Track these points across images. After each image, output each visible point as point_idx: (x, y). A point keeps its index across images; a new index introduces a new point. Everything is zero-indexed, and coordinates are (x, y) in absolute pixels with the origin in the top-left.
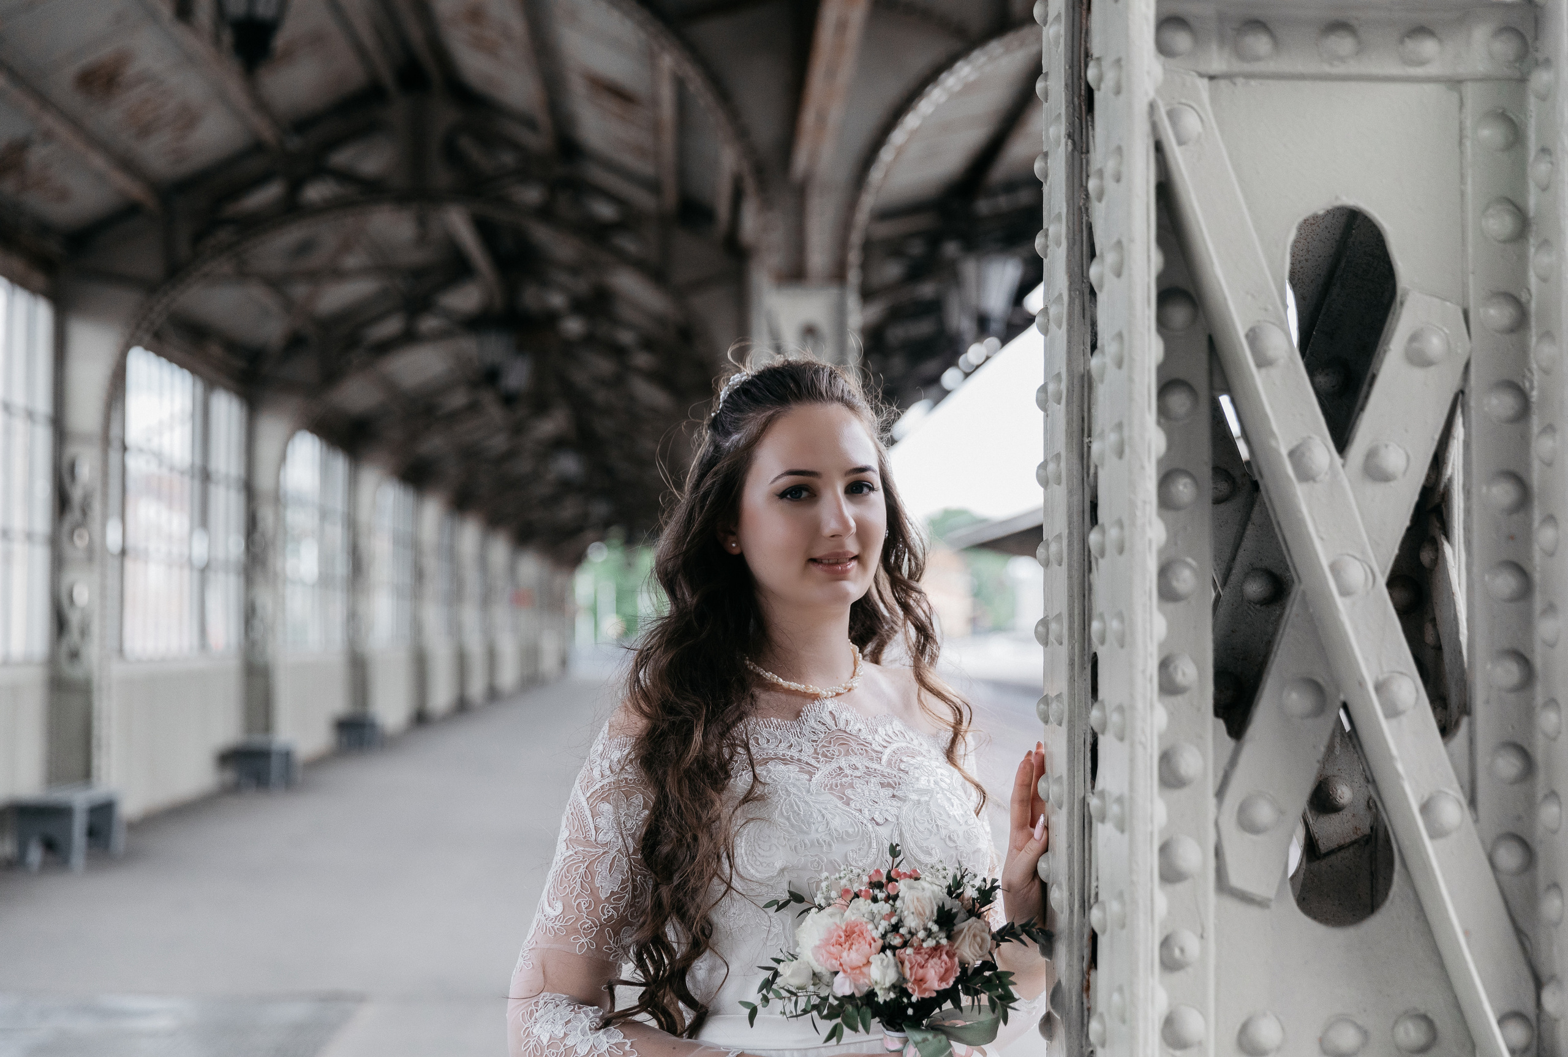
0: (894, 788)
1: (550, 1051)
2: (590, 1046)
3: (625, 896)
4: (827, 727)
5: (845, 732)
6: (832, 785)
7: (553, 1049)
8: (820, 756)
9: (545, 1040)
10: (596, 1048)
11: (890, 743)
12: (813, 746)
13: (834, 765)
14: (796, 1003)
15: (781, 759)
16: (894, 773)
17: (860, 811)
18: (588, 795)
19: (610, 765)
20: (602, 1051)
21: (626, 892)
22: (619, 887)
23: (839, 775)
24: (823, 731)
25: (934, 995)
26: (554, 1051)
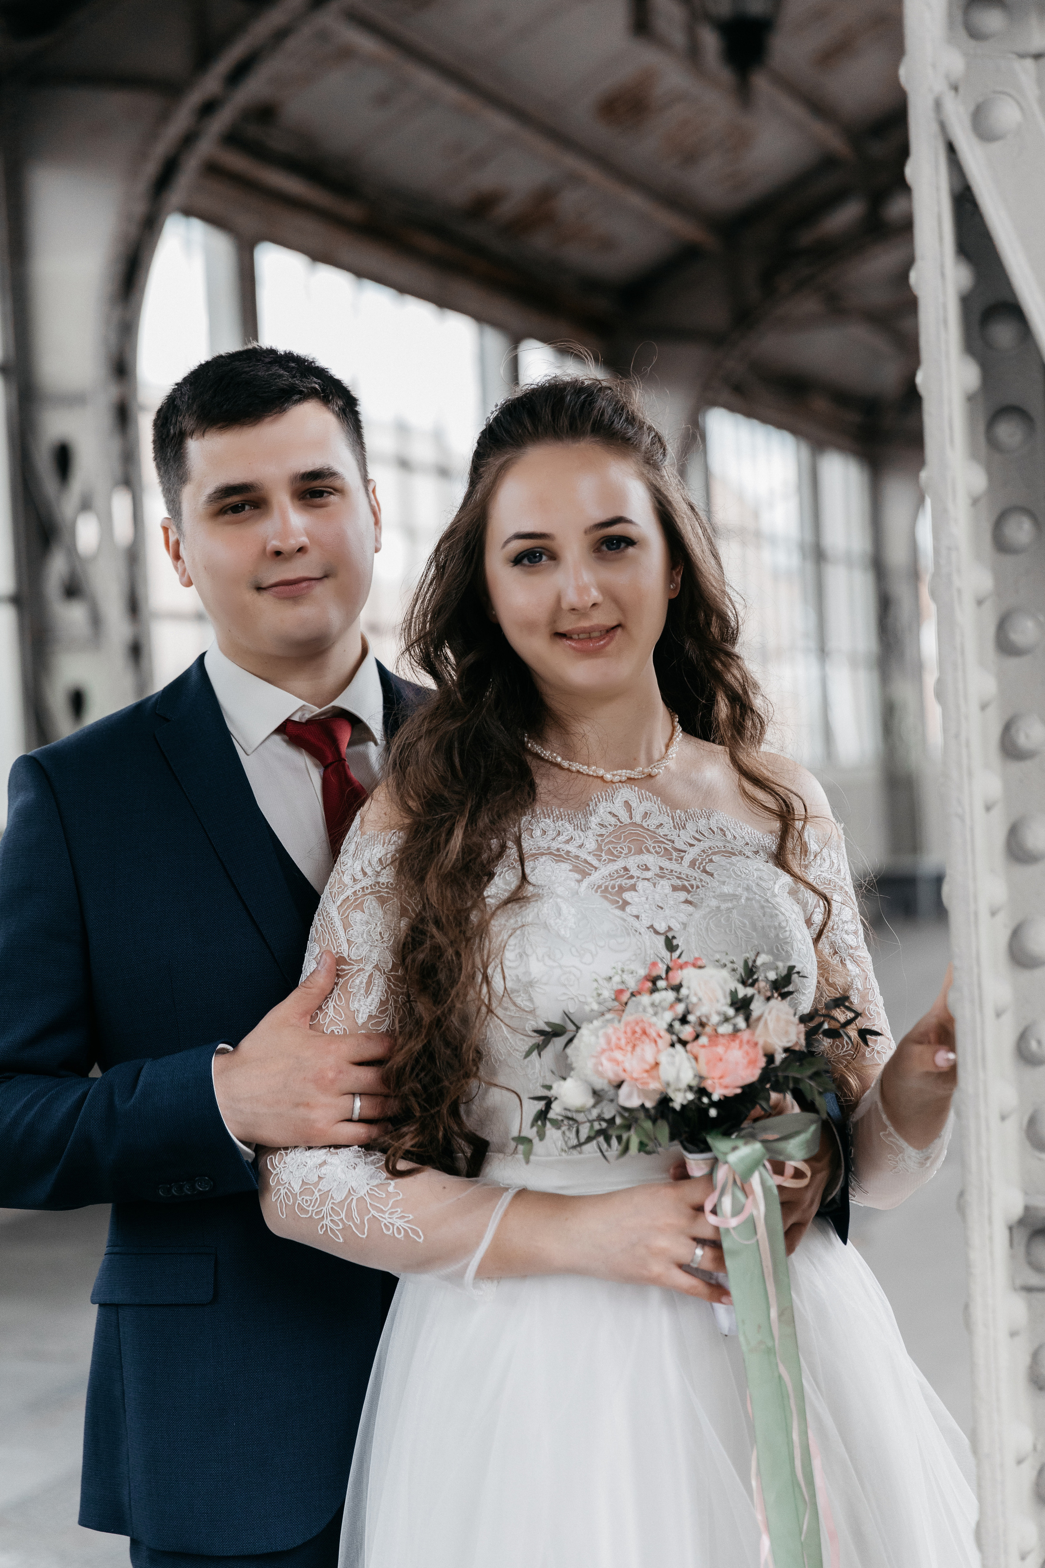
0: (689, 892)
1: (303, 1199)
2: (348, 1190)
3: (385, 1020)
4: (618, 819)
5: (643, 827)
6: (607, 887)
7: (306, 1196)
8: (603, 854)
9: (297, 1188)
10: (354, 1191)
11: (700, 841)
12: (597, 840)
13: (619, 864)
14: (578, 1132)
15: (556, 855)
16: (695, 875)
17: (637, 917)
18: (339, 903)
19: (362, 868)
20: (362, 1194)
21: (387, 1016)
22: (377, 1010)
23: (622, 876)
24: (613, 823)
25: (739, 1091)
26: (308, 1198)
